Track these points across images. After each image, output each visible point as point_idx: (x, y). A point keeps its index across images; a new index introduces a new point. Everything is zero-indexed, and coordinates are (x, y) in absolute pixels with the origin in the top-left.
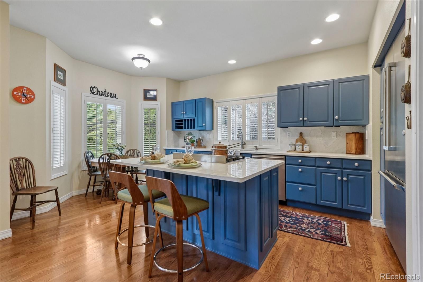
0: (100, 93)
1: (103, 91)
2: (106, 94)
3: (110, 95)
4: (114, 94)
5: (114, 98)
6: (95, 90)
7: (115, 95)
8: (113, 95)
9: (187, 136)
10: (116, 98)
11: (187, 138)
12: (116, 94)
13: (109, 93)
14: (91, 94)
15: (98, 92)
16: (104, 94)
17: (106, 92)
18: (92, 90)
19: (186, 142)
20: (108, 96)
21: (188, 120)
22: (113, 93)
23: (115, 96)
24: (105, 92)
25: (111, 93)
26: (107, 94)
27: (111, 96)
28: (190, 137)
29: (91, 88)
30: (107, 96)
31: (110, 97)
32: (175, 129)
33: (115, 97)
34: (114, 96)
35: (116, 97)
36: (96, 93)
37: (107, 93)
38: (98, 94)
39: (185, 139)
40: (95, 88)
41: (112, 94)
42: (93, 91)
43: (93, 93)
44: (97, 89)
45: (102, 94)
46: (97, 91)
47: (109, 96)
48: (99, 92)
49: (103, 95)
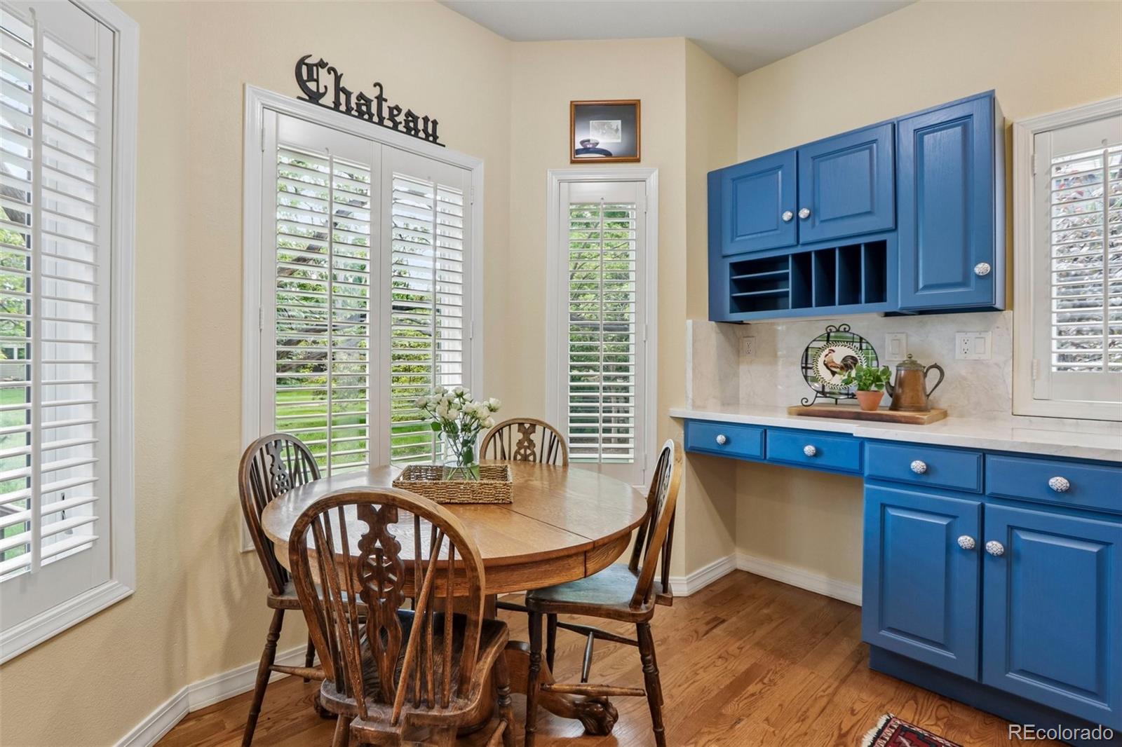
0: (353, 105)
1: (372, 93)
2: (386, 113)
3: (407, 122)
4: (426, 119)
5: (427, 139)
6: (326, 79)
7: (430, 125)
8: (421, 125)
9: (820, 349)
10: (434, 142)
11: (821, 360)
12: (435, 123)
13: (399, 110)
14: (299, 98)
15: (343, 97)
16: (374, 110)
17: (385, 105)
18: (305, 77)
19: (815, 380)
20: (395, 128)
21: (826, 257)
22: (420, 113)
23: (430, 131)
24: (380, 99)
25: (409, 114)
26: (392, 118)
27: (411, 130)
28: (840, 353)
29: (304, 69)
30: (391, 124)
31: (408, 132)
32: (732, 311)
33: (432, 137)
34: (425, 131)
35: (435, 138)
36: (328, 99)
37: (391, 109)
38: (343, 108)
39: (806, 368)
40: (323, 72)
41: (415, 119)
42: (312, 86)
43: (314, 98)
44: (338, 78)
45: (363, 109)
46: (339, 89)
47: (401, 127)
48: (348, 94)
49: (371, 116)
